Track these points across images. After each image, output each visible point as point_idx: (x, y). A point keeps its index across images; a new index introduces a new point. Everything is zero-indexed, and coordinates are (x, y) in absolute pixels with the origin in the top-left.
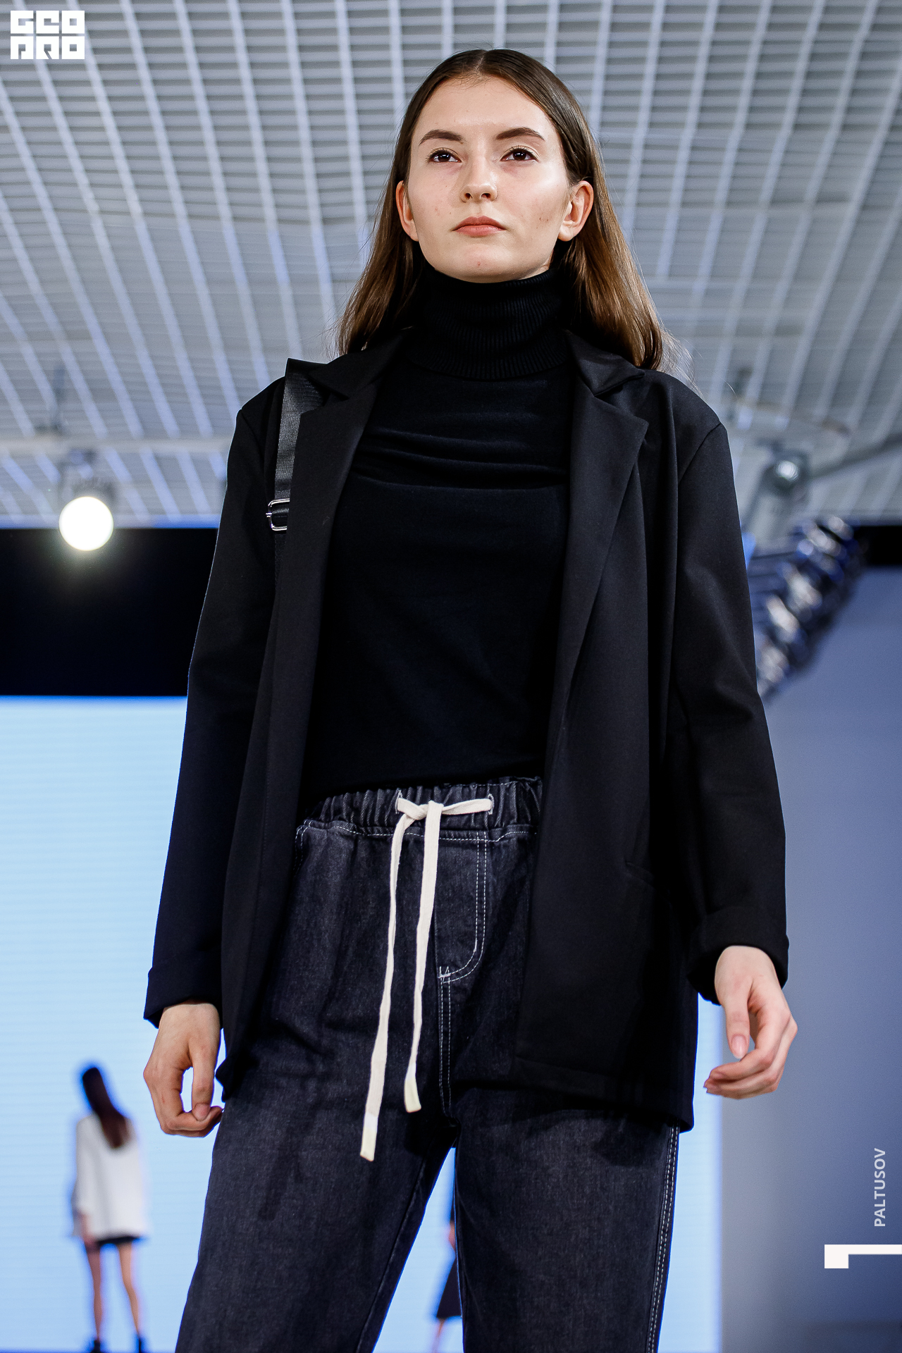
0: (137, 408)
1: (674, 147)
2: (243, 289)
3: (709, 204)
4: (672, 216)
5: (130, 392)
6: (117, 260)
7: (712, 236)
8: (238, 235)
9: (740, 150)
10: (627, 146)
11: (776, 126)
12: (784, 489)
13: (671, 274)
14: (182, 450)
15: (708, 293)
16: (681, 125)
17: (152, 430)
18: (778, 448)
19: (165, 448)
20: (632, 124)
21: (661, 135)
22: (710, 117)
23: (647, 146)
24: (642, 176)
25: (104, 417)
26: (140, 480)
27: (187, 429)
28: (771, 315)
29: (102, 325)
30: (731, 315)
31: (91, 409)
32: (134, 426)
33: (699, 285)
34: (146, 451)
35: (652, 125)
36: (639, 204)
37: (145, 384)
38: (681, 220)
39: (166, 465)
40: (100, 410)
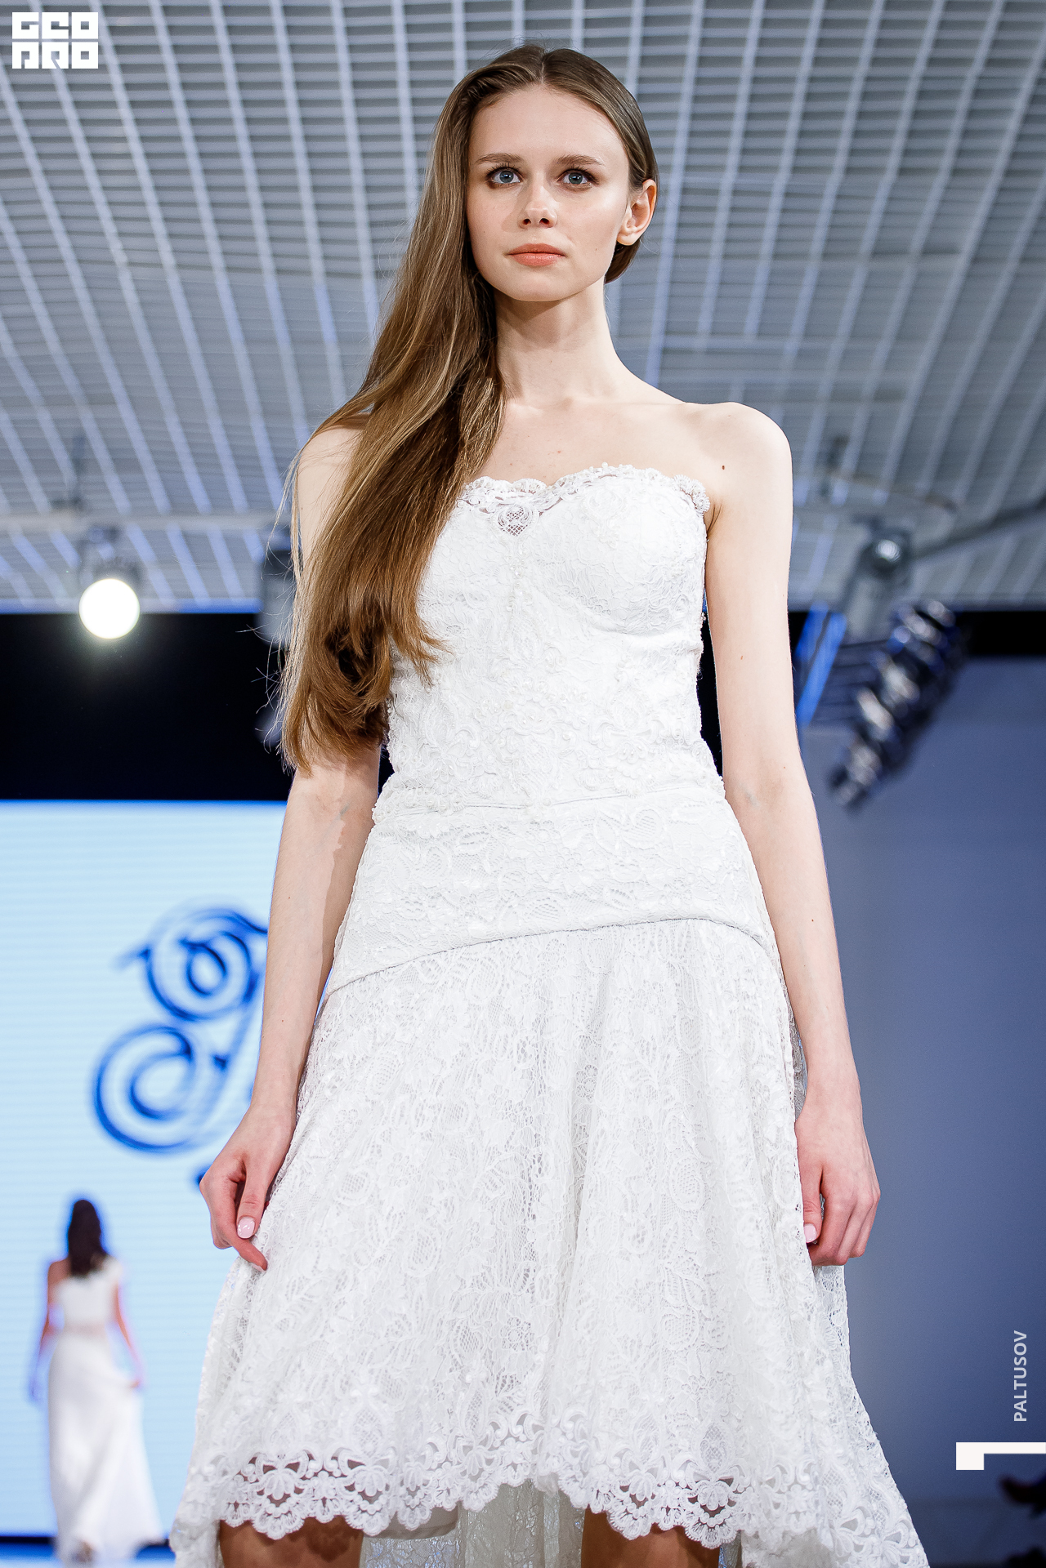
0: (164, 481)
1: (766, 193)
2: (285, 349)
3: (804, 256)
4: (762, 269)
5: (157, 462)
6: (147, 317)
7: (806, 291)
8: (281, 289)
9: (839, 197)
10: (714, 192)
11: (879, 170)
12: (884, 571)
13: (760, 334)
14: (213, 528)
15: (801, 354)
16: (774, 169)
17: (180, 504)
18: (877, 526)
19: (195, 525)
20: (721, 168)
21: (751, 181)
22: (806, 161)
23: (736, 192)
24: (731, 225)
25: (127, 490)
26: (166, 560)
27: (220, 504)
28: (870, 378)
29: (127, 388)
30: (825, 379)
31: (113, 482)
32: (160, 500)
33: (791, 345)
34: (173, 528)
35: (742, 169)
36: (726, 256)
37: (174, 453)
38: (773, 273)
39: (196, 544)
40: (124, 483)
